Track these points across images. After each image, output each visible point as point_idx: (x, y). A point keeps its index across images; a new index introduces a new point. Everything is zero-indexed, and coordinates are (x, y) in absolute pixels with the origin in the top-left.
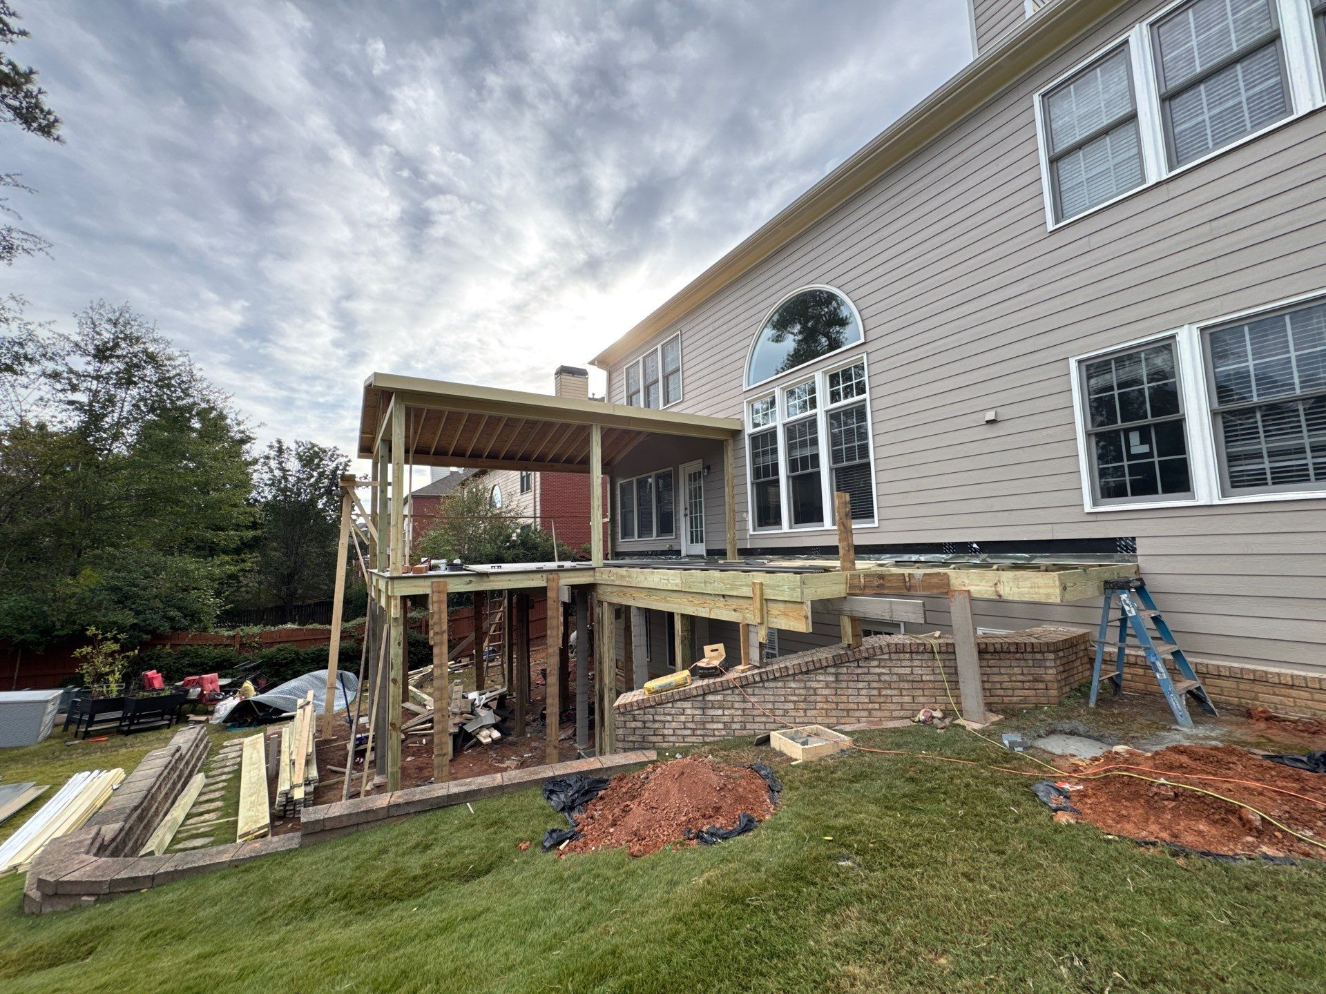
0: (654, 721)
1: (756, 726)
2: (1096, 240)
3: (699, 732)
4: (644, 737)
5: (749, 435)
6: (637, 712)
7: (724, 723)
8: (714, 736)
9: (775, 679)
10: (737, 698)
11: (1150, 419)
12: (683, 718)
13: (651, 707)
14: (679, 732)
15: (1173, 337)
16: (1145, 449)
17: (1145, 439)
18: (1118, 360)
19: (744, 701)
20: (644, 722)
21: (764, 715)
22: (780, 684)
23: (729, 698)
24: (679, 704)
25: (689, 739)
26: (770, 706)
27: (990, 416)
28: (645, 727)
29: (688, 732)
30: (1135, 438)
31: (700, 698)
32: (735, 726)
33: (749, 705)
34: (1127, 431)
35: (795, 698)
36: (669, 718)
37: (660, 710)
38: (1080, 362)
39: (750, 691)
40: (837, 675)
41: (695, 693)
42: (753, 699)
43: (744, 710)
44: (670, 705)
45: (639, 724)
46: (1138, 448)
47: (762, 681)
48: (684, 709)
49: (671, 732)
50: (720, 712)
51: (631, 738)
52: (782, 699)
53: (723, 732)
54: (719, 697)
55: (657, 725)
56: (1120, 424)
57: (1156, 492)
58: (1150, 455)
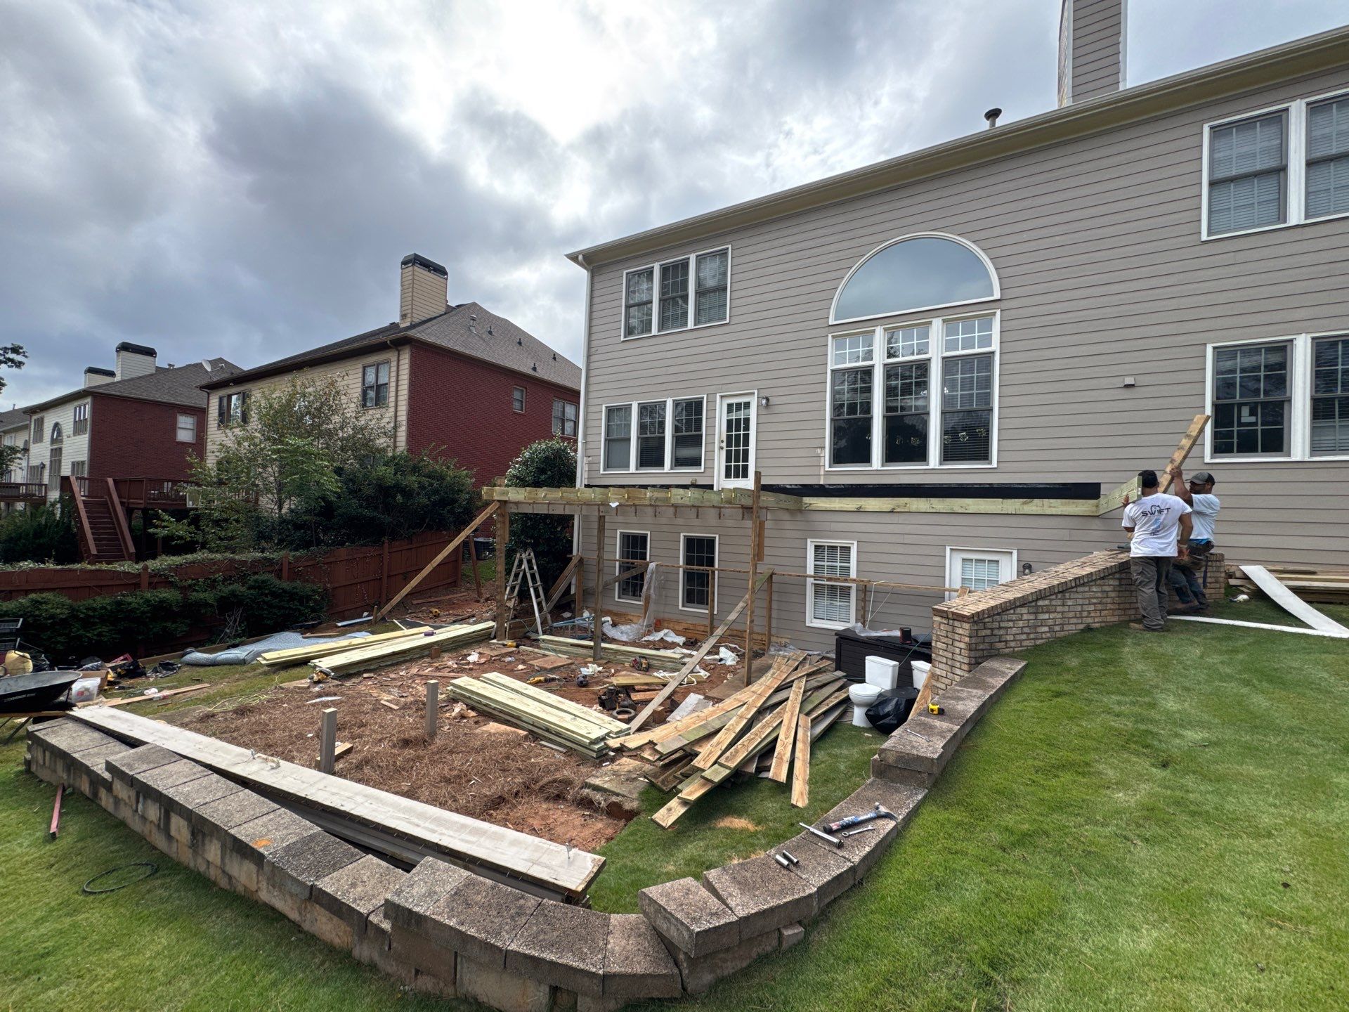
0: (1000, 628)
1: (1070, 627)
2: (1240, 257)
3: (1032, 636)
4: (991, 644)
5: (833, 371)
6: (987, 620)
7: (1049, 626)
8: (1042, 639)
9: (1083, 585)
10: (1059, 602)
11: (1261, 399)
12: (1021, 624)
13: (998, 614)
14: (1018, 637)
15: (1291, 341)
16: (1253, 419)
17: (1253, 412)
18: (1243, 352)
19: (1063, 605)
20: (992, 629)
21: (1075, 617)
22: (1087, 589)
23: (1054, 603)
24: (1018, 610)
25: (1025, 643)
26: (1079, 608)
27: (1129, 381)
28: (992, 635)
29: (1024, 637)
30: (1245, 411)
31: (1034, 604)
32: (1057, 628)
33: (1066, 609)
34: (1240, 405)
35: (1095, 601)
36: (1011, 624)
37: (1005, 617)
38: (1214, 348)
39: (1067, 595)
40: (1120, 579)
41: (1030, 599)
42: (1070, 603)
43: (1063, 612)
44: (1012, 611)
45: (988, 632)
46: (1246, 417)
47: (1076, 586)
48: (1022, 615)
49: (1012, 638)
50: (1046, 616)
51: (981, 647)
52: (1087, 601)
53: (1048, 635)
54: (1047, 602)
55: (1002, 632)
56: (1236, 399)
57: (1257, 451)
58: (1255, 424)
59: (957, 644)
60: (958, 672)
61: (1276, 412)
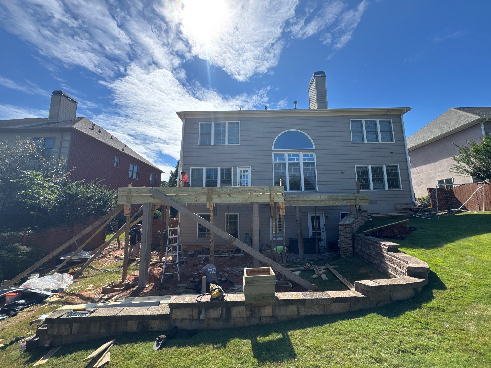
5: (274, 163)
11: (365, 177)
15: (368, 166)
18: (361, 167)
27: (343, 172)
30: (362, 180)
38: (356, 166)
56: (361, 177)
57: (365, 188)
58: (364, 183)
59: (347, 232)
60: (348, 239)
61: (367, 180)
